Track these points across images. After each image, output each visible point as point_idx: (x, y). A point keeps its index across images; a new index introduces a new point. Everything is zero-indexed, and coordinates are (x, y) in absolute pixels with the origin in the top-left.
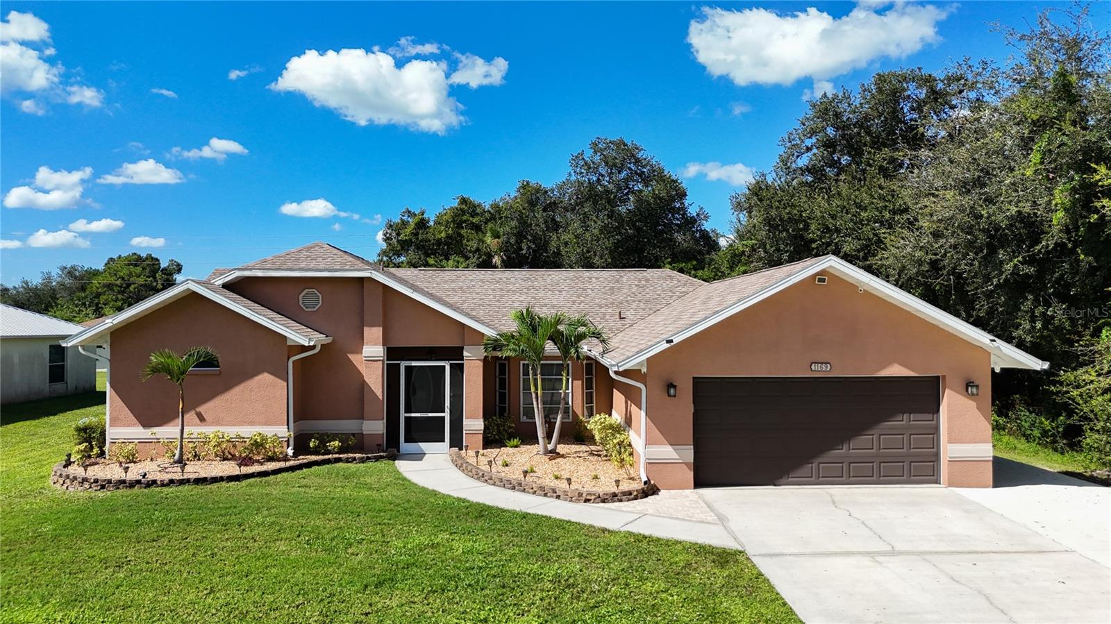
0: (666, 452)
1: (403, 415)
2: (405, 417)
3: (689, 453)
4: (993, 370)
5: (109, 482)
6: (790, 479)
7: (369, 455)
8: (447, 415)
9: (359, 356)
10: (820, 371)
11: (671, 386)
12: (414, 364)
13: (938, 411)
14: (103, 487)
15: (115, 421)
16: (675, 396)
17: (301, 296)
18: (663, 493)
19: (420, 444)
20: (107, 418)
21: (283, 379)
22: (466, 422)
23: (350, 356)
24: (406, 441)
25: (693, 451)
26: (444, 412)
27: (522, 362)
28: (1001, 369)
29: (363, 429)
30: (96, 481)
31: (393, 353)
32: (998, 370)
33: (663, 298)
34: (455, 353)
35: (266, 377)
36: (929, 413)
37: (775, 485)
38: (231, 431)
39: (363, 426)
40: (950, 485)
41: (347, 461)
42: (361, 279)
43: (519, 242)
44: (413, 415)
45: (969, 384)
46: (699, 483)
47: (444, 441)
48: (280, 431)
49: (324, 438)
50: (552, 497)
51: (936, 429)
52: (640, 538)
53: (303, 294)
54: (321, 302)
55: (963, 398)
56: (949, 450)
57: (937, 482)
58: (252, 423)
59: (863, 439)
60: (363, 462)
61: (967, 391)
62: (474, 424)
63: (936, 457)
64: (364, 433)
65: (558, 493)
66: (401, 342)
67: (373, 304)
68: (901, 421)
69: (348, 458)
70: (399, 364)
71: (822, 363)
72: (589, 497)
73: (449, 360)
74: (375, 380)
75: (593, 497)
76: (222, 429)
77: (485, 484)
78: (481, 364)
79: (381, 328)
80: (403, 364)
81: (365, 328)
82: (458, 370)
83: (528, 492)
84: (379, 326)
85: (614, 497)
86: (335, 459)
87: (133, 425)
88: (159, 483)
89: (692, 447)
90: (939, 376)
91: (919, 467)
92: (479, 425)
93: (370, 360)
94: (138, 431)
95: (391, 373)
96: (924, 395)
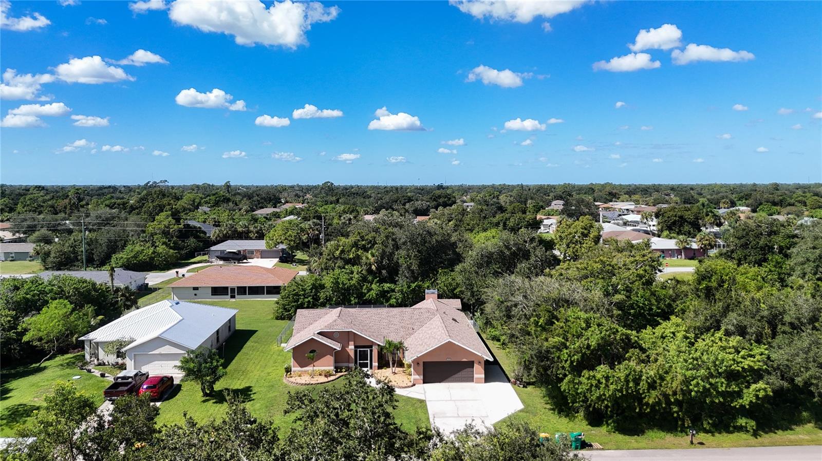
0: (417, 377)
1: (358, 362)
3: (422, 378)
4: (484, 360)
5: (303, 384)
6: (444, 382)
8: (369, 361)
9: (348, 348)
10: (448, 360)
11: (418, 364)
12: (361, 349)
13: (473, 367)
15: (294, 366)
16: (420, 366)
18: (416, 385)
19: (363, 368)
21: (332, 357)
22: (373, 364)
23: (346, 349)
24: (359, 368)
30: (300, 383)
31: (356, 347)
34: (371, 347)
35: (329, 356)
37: (440, 383)
38: (322, 369)
39: (349, 365)
40: (476, 382)
42: (349, 331)
43: (382, 259)
44: (361, 361)
45: (479, 362)
46: (424, 383)
47: (368, 367)
48: (331, 368)
49: (342, 369)
51: (473, 371)
52: (409, 398)
53: (335, 333)
54: (338, 335)
55: (478, 365)
56: (476, 376)
57: (473, 382)
58: (326, 367)
59: (458, 374)
61: (480, 364)
62: (375, 364)
63: (473, 377)
64: (349, 367)
66: (358, 345)
67: (351, 337)
68: (468, 369)
71: (449, 358)
73: (369, 349)
74: (352, 354)
75: (402, 386)
76: (320, 368)
78: (377, 350)
79: (353, 342)
80: (358, 350)
81: (350, 342)
82: (371, 351)
85: (406, 387)
87: (298, 367)
88: (314, 384)
89: (423, 376)
90: (473, 361)
91: (470, 379)
92: (377, 364)
93: (351, 350)
94: (299, 369)
95: (356, 352)
96: (471, 364)
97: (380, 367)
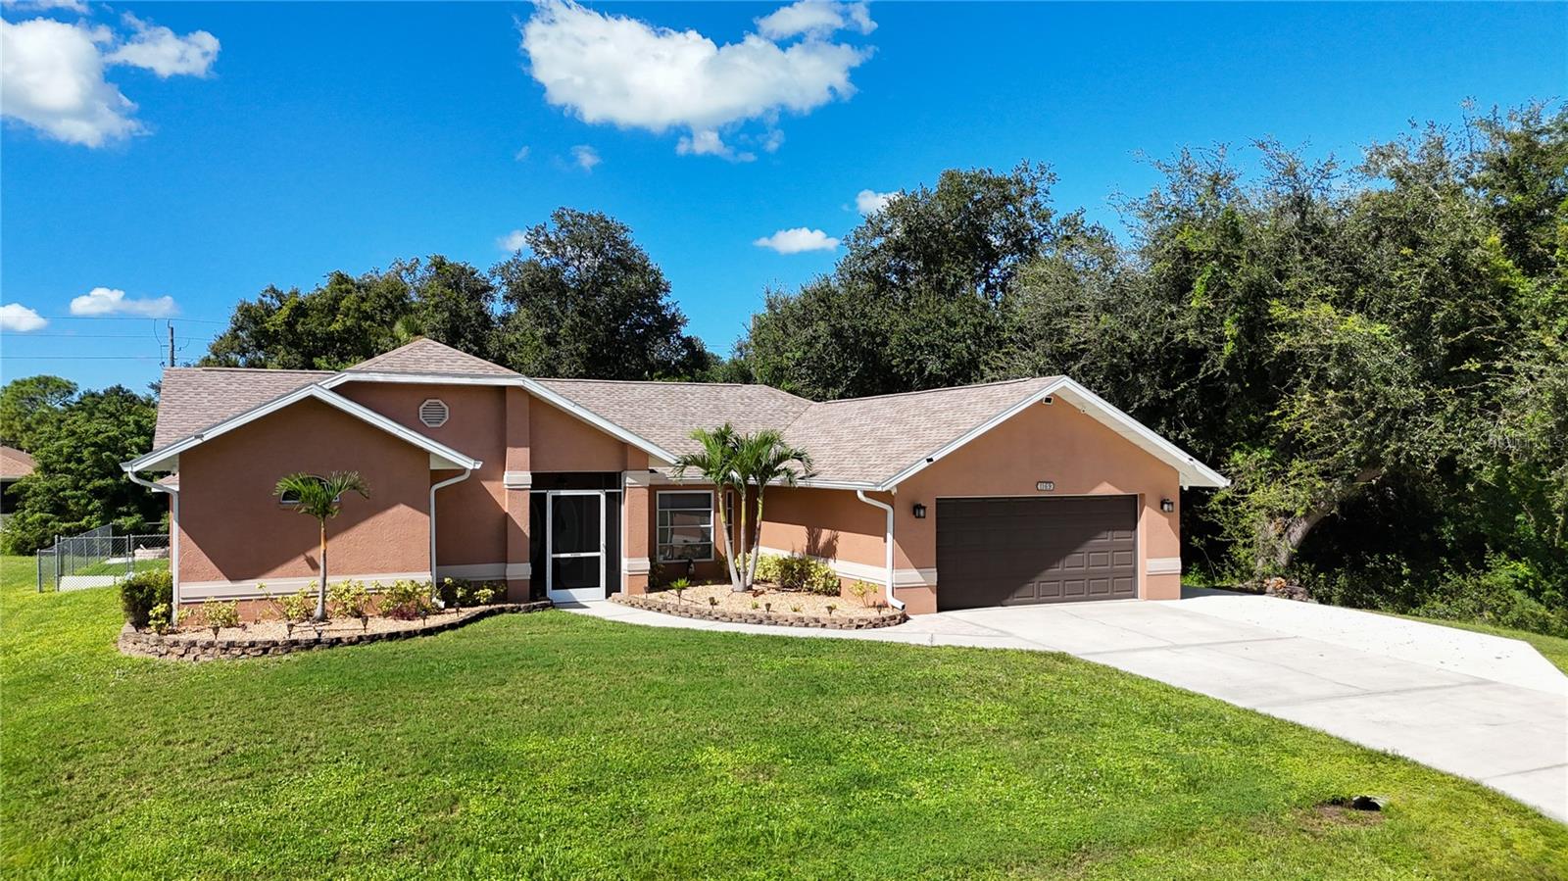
0: (913, 576)
1: (550, 556)
2: (553, 559)
3: (933, 576)
4: (1181, 488)
5: (275, 644)
6: (1016, 600)
7: (535, 604)
8: (602, 554)
9: (497, 483)
10: (1045, 490)
11: (917, 507)
12: (563, 493)
13: (1135, 528)
14: (266, 651)
15: (186, 575)
16: (924, 517)
17: (421, 408)
18: (913, 618)
19: (571, 590)
20: (175, 571)
21: (426, 513)
22: (625, 563)
23: (485, 484)
24: (553, 588)
25: (936, 574)
26: (599, 551)
27: (658, 492)
28: (1190, 488)
29: (507, 574)
30: (252, 644)
31: (540, 480)
32: (1186, 488)
33: (779, 419)
34: (611, 481)
35: (402, 511)
36: (1128, 530)
37: (1002, 606)
38: (369, 581)
39: (508, 570)
40: (1149, 598)
41: (512, 611)
42: (502, 389)
44: (562, 555)
45: (1162, 501)
46: (940, 607)
47: (598, 586)
48: (422, 578)
49: (473, 586)
50: (816, 626)
51: (1134, 545)
53: (424, 405)
54: (447, 415)
55: (1157, 514)
56: (1145, 565)
57: (1134, 596)
58: (383, 570)
59: (1075, 558)
60: (530, 612)
61: (1162, 508)
62: (634, 563)
63: (1135, 571)
64: (508, 579)
65: (824, 622)
66: (548, 467)
67: (517, 417)
68: (1107, 538)
69: (513, 608)
70: (545, 494)
71: (1046, 483)
72: (861, 623)
73: (604, 488)
74: (520, 518)
75: (865, 623)
76: (356, 579)
77: (717, 622)
78: (646, 492)
79: (528, 449)
80: (550, 494)
81: (508, 449)
82: (614, 502)
83: (782, 625)
84: (526, 446)
86: (499, 608)
87: (216, 578)
88: (345, 641)
89: (935, 570)
90: (1136, 496)
91: (1120, 583)
92: (645, 564)
93: (515, 489)
94: (224, 587)
95: (537, 504)
96: (1123, 512)
97: (659, 580)
